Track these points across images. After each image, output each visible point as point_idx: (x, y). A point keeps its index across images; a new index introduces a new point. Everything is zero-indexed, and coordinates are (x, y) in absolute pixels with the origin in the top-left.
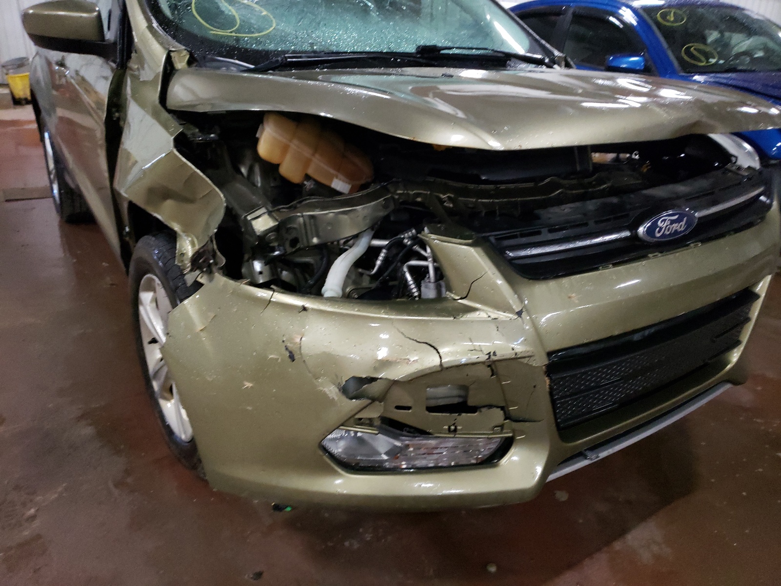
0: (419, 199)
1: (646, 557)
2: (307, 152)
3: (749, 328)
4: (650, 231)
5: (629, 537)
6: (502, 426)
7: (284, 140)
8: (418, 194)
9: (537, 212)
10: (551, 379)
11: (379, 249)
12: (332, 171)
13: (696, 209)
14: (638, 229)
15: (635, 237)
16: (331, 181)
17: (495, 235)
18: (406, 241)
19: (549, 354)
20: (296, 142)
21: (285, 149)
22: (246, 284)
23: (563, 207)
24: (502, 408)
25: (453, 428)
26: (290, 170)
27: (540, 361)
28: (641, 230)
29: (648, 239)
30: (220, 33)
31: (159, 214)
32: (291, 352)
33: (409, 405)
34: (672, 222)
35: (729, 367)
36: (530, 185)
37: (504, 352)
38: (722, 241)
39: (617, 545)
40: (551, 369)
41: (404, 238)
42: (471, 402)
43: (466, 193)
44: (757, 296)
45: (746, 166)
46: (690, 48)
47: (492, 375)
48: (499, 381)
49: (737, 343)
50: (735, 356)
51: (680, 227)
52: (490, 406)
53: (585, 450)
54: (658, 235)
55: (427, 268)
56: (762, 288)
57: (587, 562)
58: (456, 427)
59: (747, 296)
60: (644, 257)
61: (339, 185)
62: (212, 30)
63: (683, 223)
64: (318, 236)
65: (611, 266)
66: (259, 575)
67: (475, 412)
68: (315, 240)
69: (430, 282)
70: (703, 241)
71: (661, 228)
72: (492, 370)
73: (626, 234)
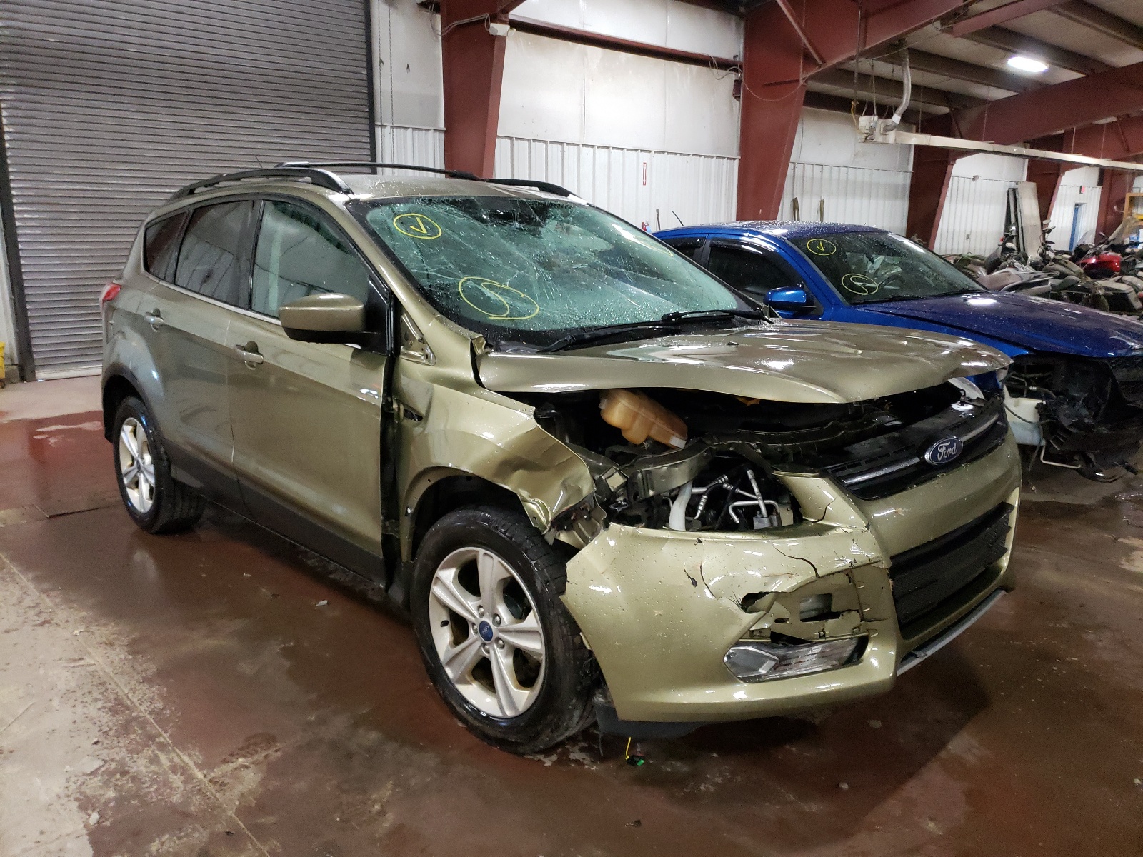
0: (731, 449)
1: (971, 759)
2: (651, 417)
3: (1011, 537)
4: (934, 457)
5: (950, 747)
6: (858, 627)
7: (636, 410)
8: (730, 444)
9: (846, 449)
10: (893, 580)
11: (700, 495)
12: (672, 431)
13: (960, 435)
14: (924, 455)
15: (924, 461)
16: (669, 439)
17: (831, 468)
18: (725, 486)
19: (892, 558)
20: (643, 410)
21: (635, 416)
22: (642, 527)
23: (862, 443)
24: (857, 611)
25: (822, 633)
26: (635, 434)
27: (885, 565)
28: (927, 456)
29: (933, 463)
30: (497, 317)
31: (505, 484)
32: (693, 579)
33: (787, 617)
34: (947, 447)
35: (1002, 572)
36: (818, 429)
37: (861, 560)
38: (983, 460)
39: (943, 754)
40: (893, 572)
41: (723, 483)
42: (834, 609)
43: (772, 440)
44: (1012, 507)
45: (975, 398)
46: (849, 277)
47: (850, 582)
48: (855, 586)
49: (1005, 550)
50: (1005, 562)
51: (952, 451)
52: (849, 611)
53: (914, 650)
54: (939, 459)
55: (758, 507)
56: (1014, 499)
57: (923, 770)
58: (824, 632)
59: (1004, 508)
60: (933, 477)
61: (677, 442)
62: (491, 316)
63: (954, 448)
64: (653, 490)
65: (915, 486)
66: (638, 823)
67: (837, 618)
68: (651, 493)
69: (763, 517)
70: (971, 461)
71: (941, 453)
72: (849, 578)
73: (917, 460)
